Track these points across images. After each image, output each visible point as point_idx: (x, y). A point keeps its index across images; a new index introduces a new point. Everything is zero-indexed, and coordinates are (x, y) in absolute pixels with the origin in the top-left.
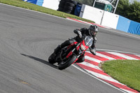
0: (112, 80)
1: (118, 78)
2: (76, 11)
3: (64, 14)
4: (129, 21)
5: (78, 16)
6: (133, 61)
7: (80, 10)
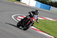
1: (36, 27)
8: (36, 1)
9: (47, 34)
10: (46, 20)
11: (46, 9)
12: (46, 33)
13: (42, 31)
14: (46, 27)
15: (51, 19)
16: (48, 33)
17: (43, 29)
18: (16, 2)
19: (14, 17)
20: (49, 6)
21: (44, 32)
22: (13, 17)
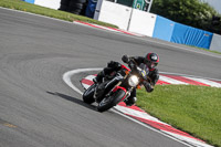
0: (148, 117)
1: (157, 114)
2: (89, 10)
3: (69, 15)
4: (172, 24)
5: (92, 17)
6: (181, 86)
7: (95, 8)
8: (155, 16)
9: (203, 140)
10: (195, 89)
11: (193, 43)
12: (197, 137)
13: (180, 130)
14: (195, 116)
15: (214, 84)
16: (205, 137)
17: (186, 121)
18: (79, 20)
19: (73, 78)
20: (206, 34)
21: (190, 134)
22: (66, 77)
